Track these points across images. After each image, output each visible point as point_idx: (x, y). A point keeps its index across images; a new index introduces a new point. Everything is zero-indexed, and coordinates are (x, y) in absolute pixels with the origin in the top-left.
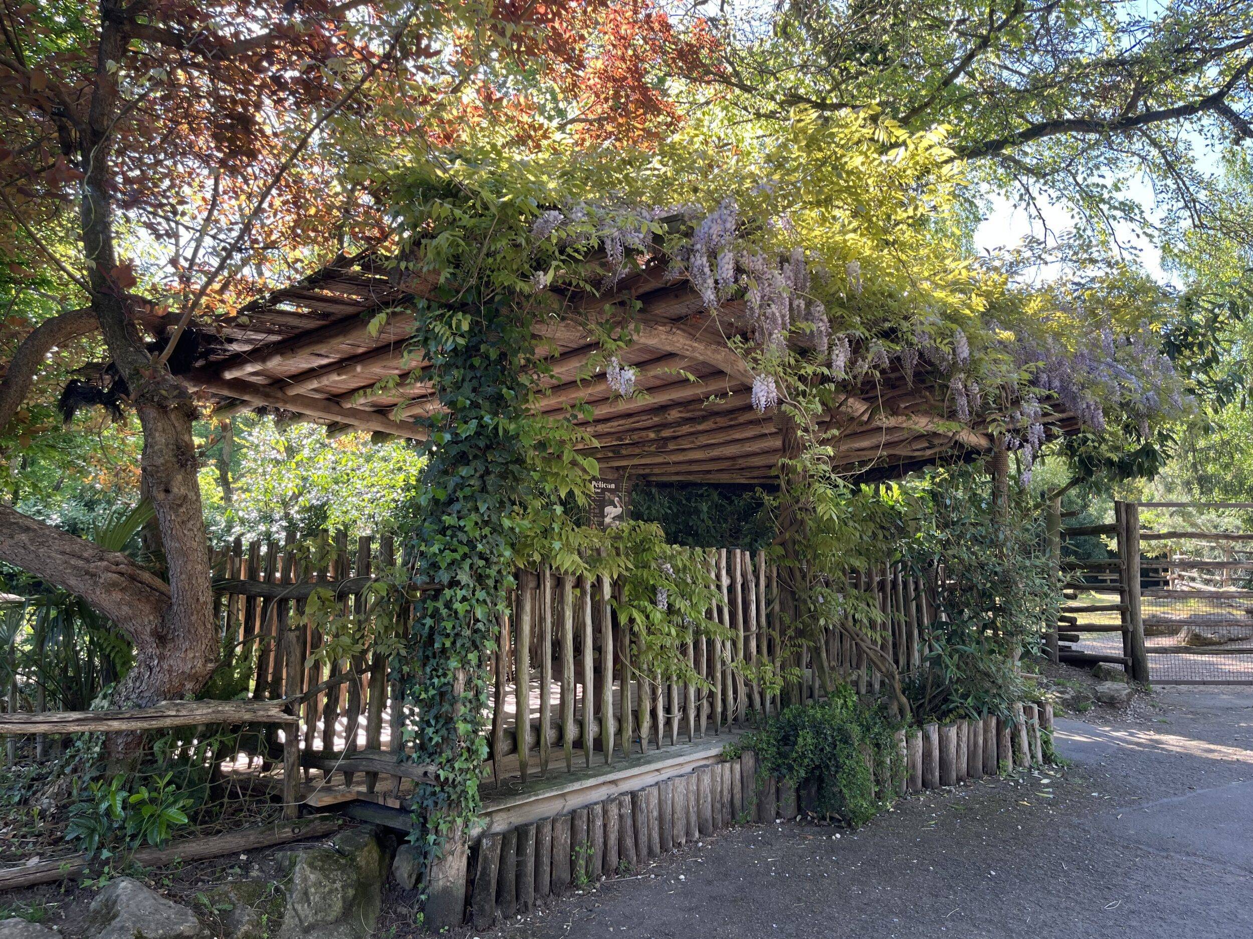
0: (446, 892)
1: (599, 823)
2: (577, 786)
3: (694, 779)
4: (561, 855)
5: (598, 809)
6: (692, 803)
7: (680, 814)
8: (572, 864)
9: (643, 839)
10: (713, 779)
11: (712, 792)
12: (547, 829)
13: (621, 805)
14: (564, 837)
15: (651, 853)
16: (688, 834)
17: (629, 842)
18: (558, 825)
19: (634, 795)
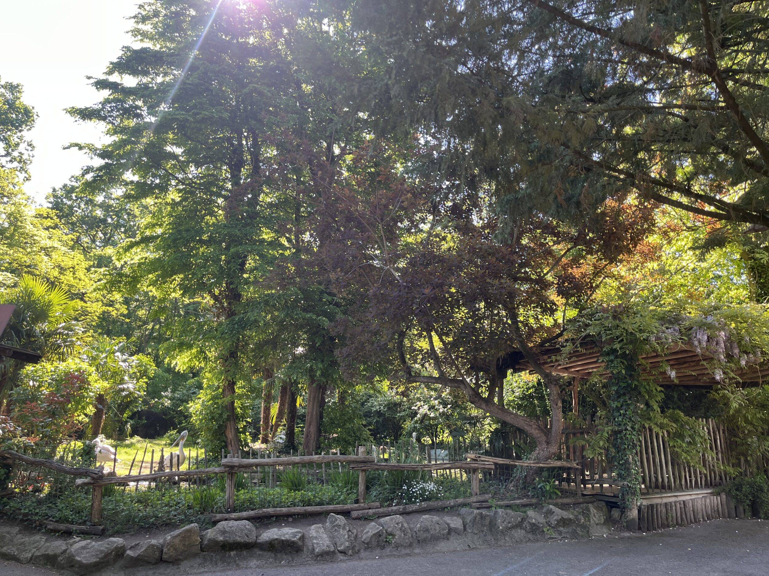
0: (633, 519)
1: (674, 508)
2: (666, 495)
3: (703, 500)
4: (664, 516)
5: (673, 504)
6: (704, 508)
7: (700, 511)
8: (667, 519)
9: (688, 517)
10: (710, 501)
11: (711, 506)
12: (659, 507)
13: (680, 504)
14: (664, 510)
15: (691, 522)
16: (703, 518)
17: (684, 516)
18: (662, 507)
19: (684, 501)
